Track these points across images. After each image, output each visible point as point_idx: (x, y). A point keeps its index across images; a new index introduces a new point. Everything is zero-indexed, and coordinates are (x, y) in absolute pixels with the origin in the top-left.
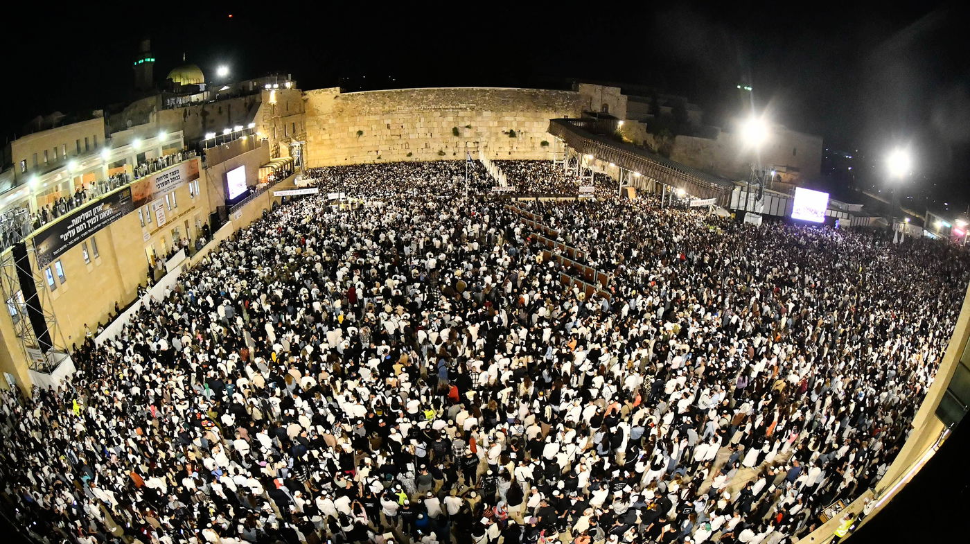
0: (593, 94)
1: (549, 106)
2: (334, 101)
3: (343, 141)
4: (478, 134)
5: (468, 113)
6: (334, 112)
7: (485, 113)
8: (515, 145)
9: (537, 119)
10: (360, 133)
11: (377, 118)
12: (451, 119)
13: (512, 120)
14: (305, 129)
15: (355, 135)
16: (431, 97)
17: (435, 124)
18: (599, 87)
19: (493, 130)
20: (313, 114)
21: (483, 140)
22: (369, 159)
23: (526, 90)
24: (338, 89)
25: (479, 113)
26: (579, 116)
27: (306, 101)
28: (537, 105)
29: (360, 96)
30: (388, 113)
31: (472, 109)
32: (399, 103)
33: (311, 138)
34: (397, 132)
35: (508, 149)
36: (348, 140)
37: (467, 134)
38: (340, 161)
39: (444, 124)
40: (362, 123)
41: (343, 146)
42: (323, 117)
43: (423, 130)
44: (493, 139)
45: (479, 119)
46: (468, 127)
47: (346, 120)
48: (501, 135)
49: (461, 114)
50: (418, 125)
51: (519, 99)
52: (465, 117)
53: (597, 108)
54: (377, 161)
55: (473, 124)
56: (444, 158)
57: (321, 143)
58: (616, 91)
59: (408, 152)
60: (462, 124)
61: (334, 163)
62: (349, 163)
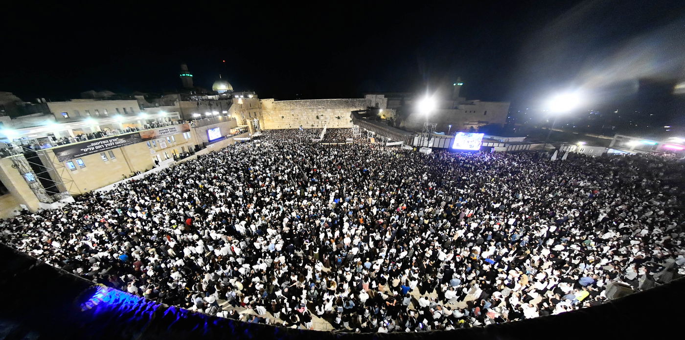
0: (372, 99)
1: (353, 105)
2: (272, 104)
3: (277, 120)
4: (326, 118)
5: (322, 110)
6: (272, 109)
7: (328, 110)
8: (340, 122)
9: (348, 111)
10: (283, 117)
11: (289, 111)
12: (315, 112)
13: (339, 112)
14: (262, 114)
15: (281, 118)
16: (308, 103)
17: (310, 115)
18: (374, 96)
19: (332, 117)
20: (265, 108)
21: (328, 121)
22: (287, 127)
23: (344, 100)
24: (273, 99)
25: (326, 110)
26: (366, 109)
27: (261, 103)
28: (348, 105)
29: (282, 103)
30: (292, 110)
31: (323, 108)
32: (296, 106)
33: (265, 118)
34: (297, 118)
35: (337, 124)
36: (279, 120)
37: (322, 118)
38: (276, 128)
39: (313, 114)
40: (283, 113)
41: (276, 122)
42: (269, 110)
43: (306, 117)
44: (332, 120)
45: (326, 112)
46: (322, 115)
47: (277, 112)
48: (334, 118)
49: (319, 110)
50: (304, 115)
51: (341, 103)
52: (321, 111)
53: (373, 105)
54: (290, 128)
55: (324, 114)
56: (314, 127)
57: (269, 120)
58: (382, 96)
59: (301, 125)
60: (320, 114)
61: (274, 128)
62: (280, 128)
